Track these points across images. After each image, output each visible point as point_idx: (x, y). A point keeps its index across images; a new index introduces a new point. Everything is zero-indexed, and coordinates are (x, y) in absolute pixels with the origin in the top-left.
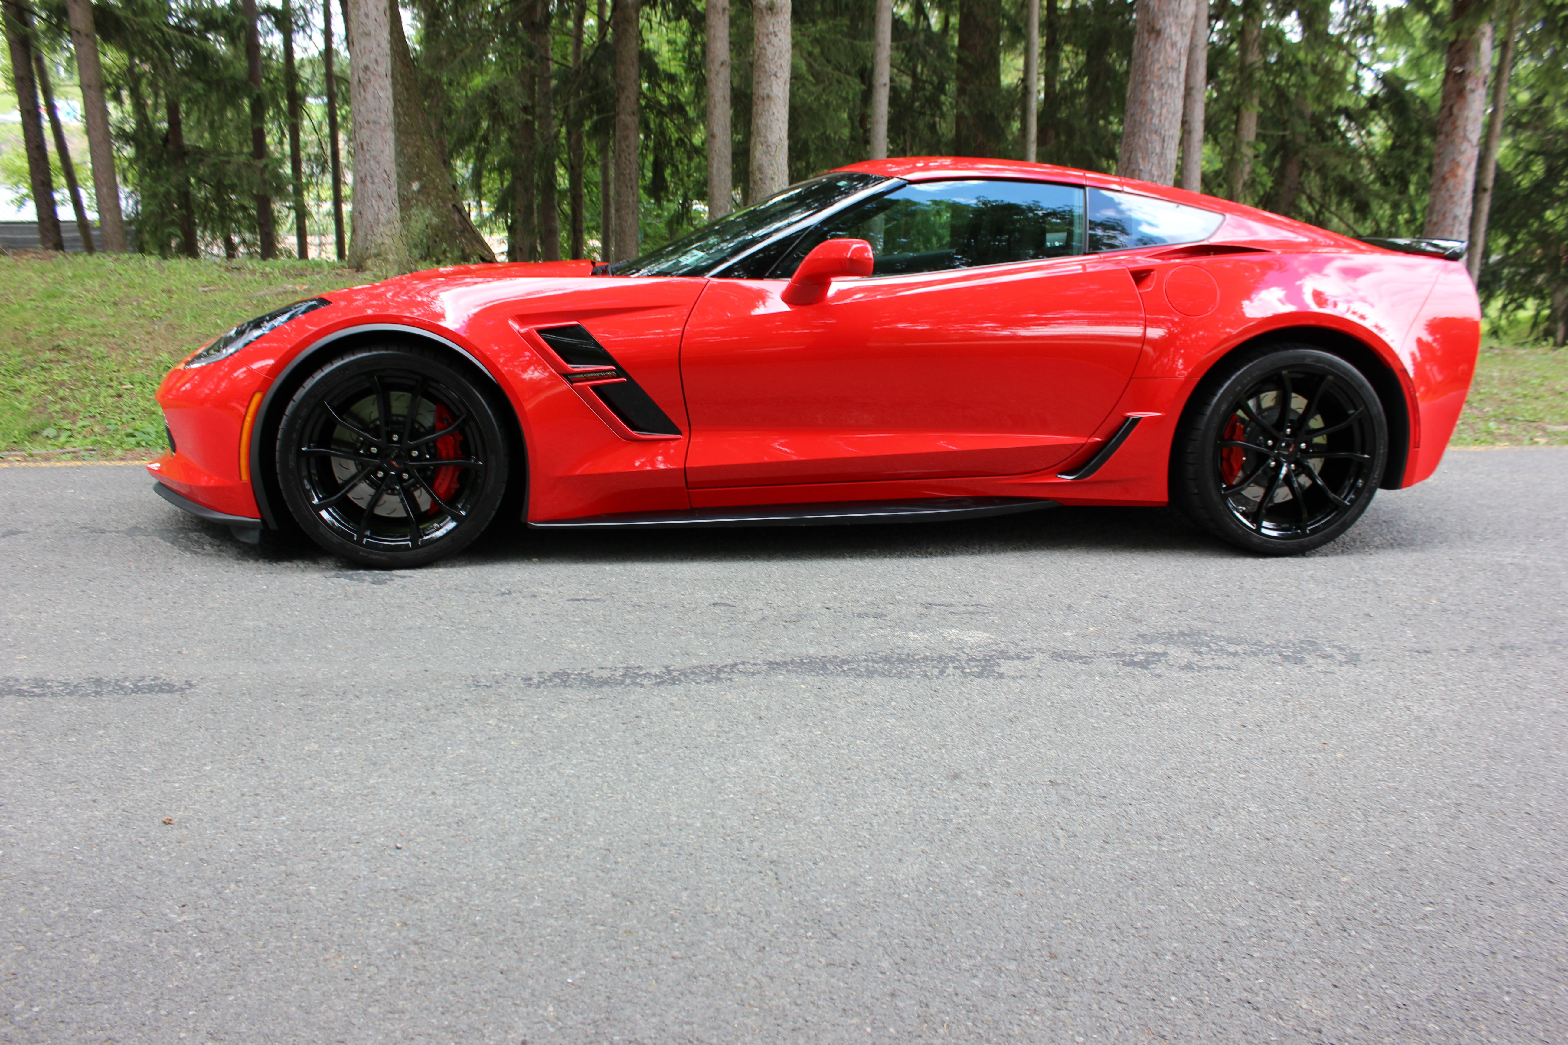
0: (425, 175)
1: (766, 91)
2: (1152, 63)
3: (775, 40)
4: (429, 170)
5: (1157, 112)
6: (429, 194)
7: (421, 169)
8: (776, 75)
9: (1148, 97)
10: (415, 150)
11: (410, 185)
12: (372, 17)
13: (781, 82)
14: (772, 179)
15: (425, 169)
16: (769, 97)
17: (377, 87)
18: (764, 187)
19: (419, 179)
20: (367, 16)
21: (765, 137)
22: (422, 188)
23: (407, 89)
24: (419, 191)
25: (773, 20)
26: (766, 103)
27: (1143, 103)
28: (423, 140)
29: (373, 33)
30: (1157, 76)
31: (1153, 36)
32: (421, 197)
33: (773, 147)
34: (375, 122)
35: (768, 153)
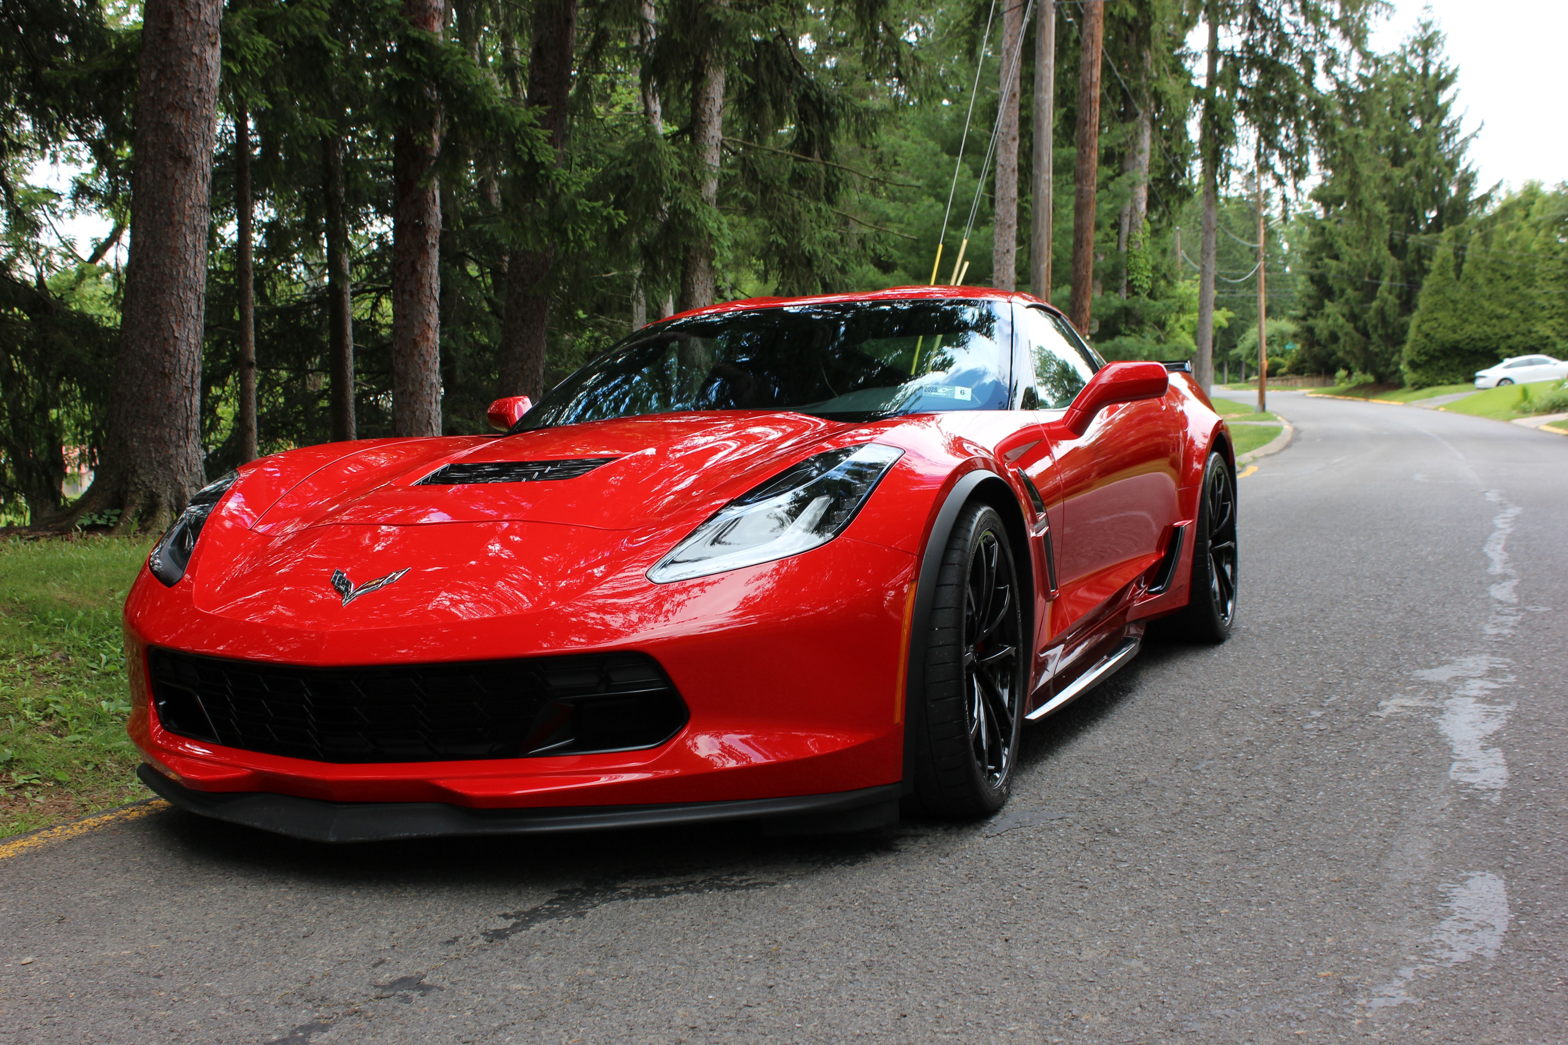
2: (183, 199)
5: (192, 262)
9: (180, 243)
27: (174, 251)
30: (189, 216)
31: (181, 164)
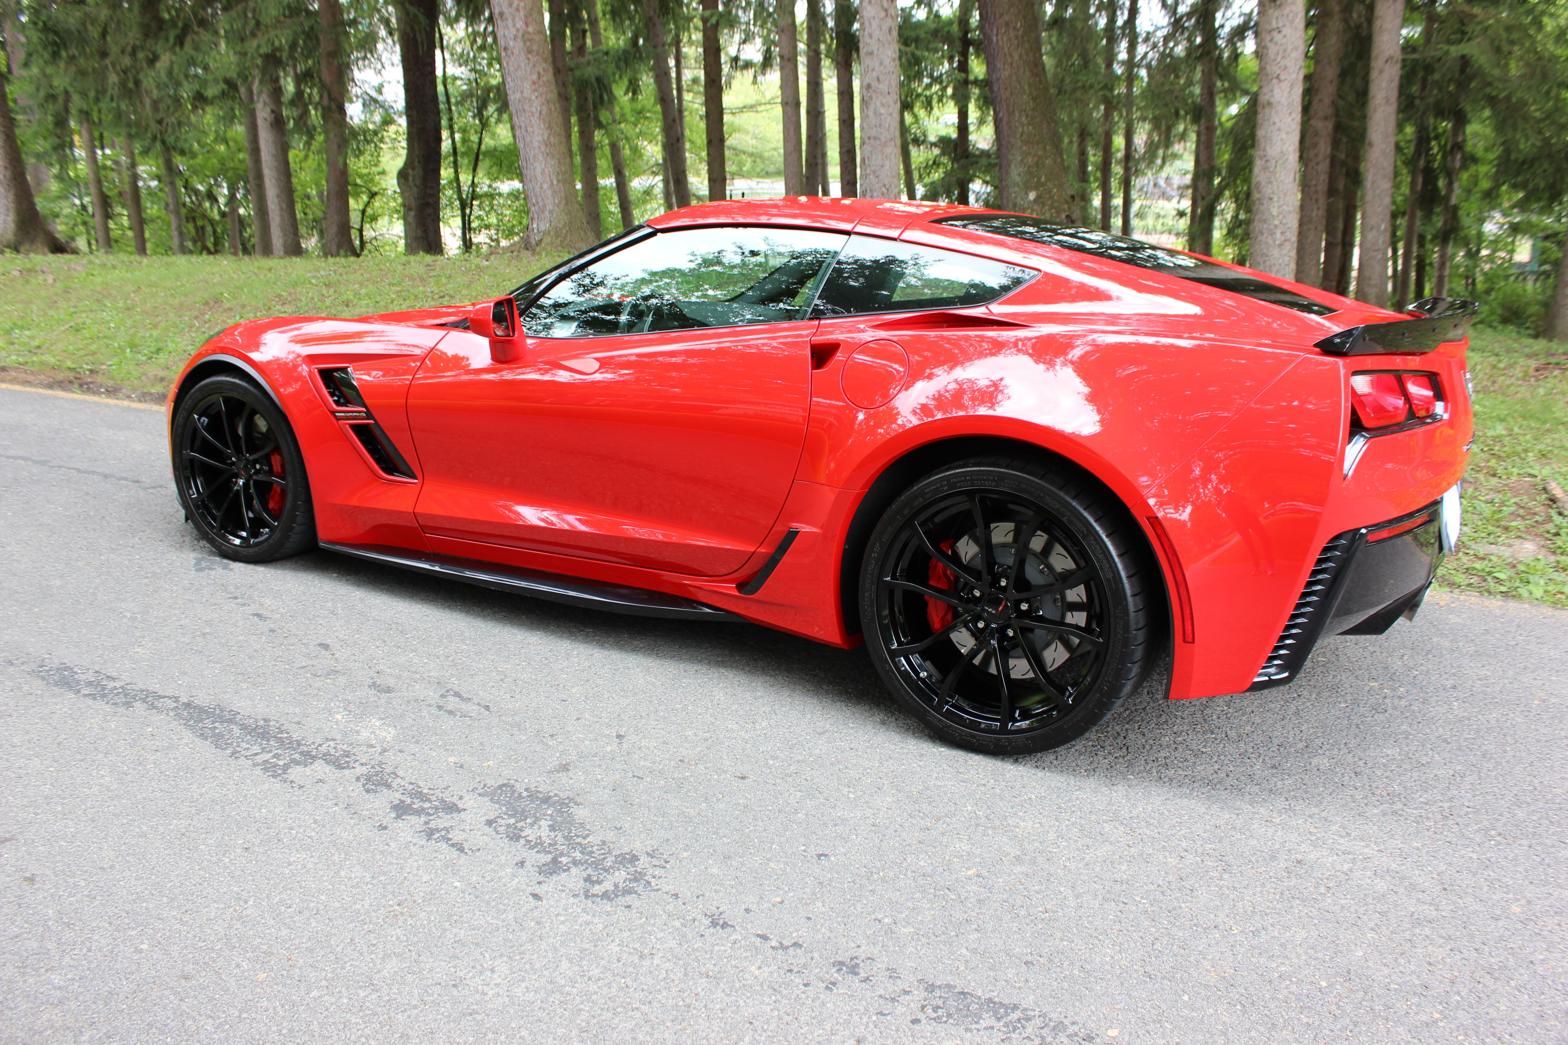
0: (1043, 185)
1: (1267, 97)
3: (1277, 37)
4: (1047, 180)
6: (1044, 205)
7: (1039, 179)
8: (1278, 77)
10: (1036, 159)
11: (1027, 194)
12: (875, 37)
13: (1285, 86)
14: (1271, 199)
15: (1043, 179)
16: (1269, 104)
17: (878, 104)
18: (1262, 208)
19: (1036, 188)
20: (870, 36)
21: (1264, 150)
22: (1038, 197)
23: (1034, 99)
24: (1035, 201)
25: (1276, 14)
26: (1267, 111)
28: (1045, 149)
29: (875, 52)
32: (1036, 207)
33: (1273, 162)
34: (875, 138)
35: (1265, 169)
